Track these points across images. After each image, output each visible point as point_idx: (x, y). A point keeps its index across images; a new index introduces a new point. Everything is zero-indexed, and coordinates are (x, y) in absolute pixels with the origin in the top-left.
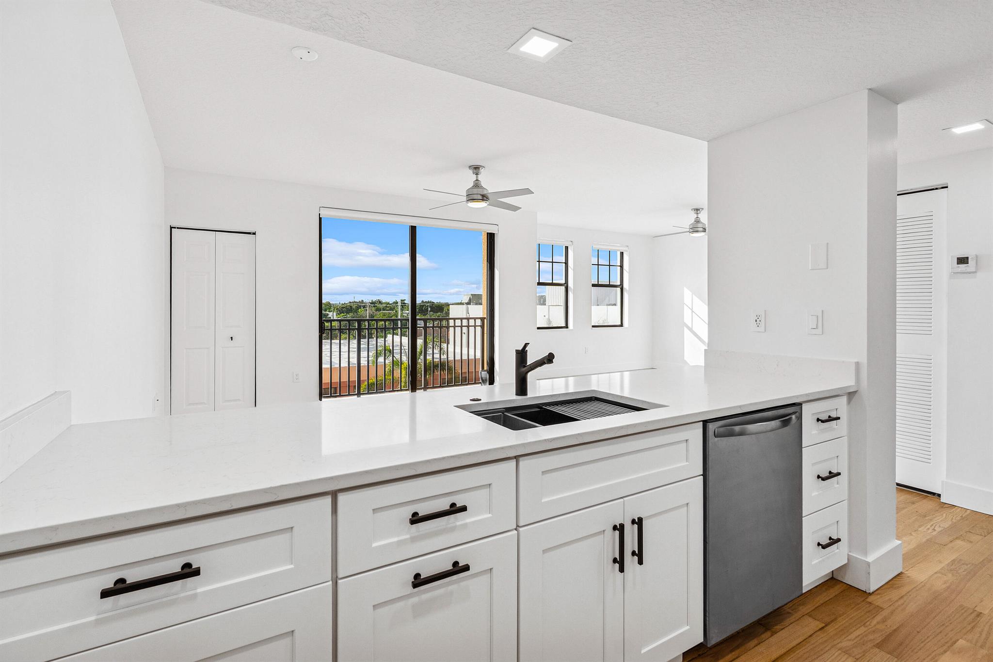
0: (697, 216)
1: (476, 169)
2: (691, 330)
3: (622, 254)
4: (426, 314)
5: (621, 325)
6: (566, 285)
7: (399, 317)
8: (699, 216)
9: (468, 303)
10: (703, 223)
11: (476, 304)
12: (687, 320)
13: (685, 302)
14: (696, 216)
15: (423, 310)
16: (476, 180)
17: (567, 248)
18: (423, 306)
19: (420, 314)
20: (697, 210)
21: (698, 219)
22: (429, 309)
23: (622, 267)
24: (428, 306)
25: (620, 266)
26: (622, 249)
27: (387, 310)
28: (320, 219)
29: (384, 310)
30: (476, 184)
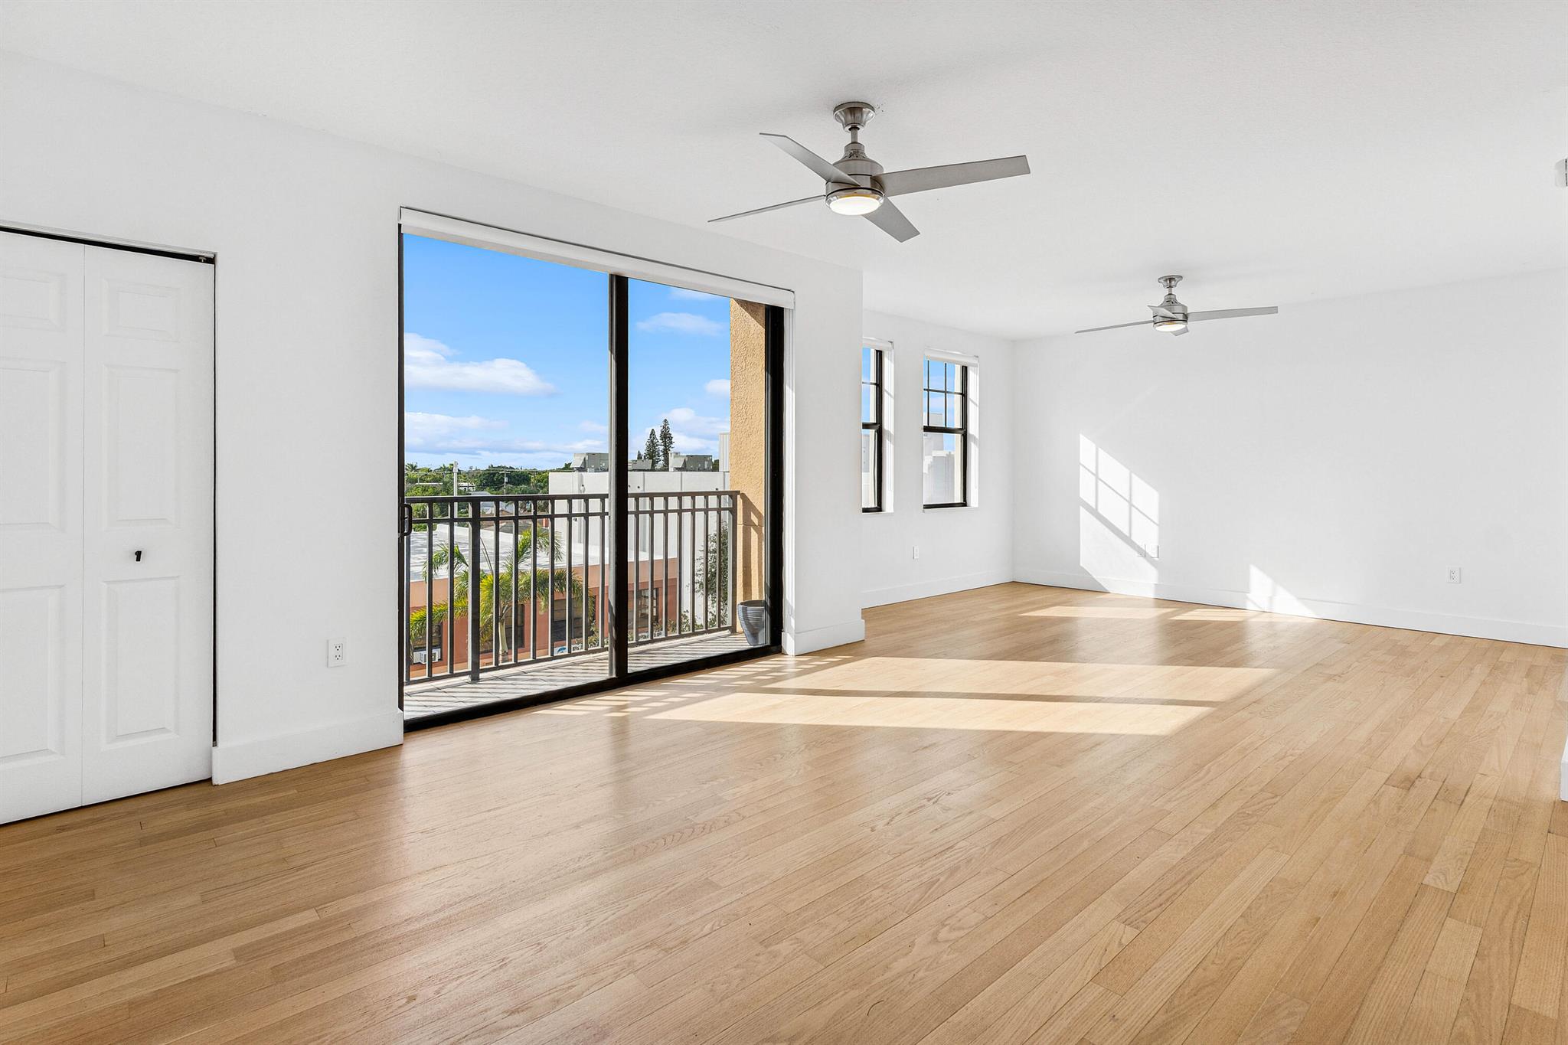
0: (1170, 291)
1: (853, 112)
2: (1094, 512)
3: (965, 370)
4: (499, 488)
5: (964, 504)
6: (877, 426)
7: (456, 495)
8: (1174, 291)
9: (582, 469)
10: (1183, 306)
11: (597, 470)
12: (1086, 493)
13: (1082, 462)
14: (1167, 291)
15: (493, 481)
16: (853, 143)
17: (879, 354)
18: (494, 474)
19: (488, 488)
20: (1171, 279)
21: (1172, 296)
22: (506, 480)
23: (964, 395)
24: (503, 474)
25: (960, 394)
26: (966, 361)
27: (427, 482)
28: (400, 235)
29: (422, 480)
30: (855, 152)
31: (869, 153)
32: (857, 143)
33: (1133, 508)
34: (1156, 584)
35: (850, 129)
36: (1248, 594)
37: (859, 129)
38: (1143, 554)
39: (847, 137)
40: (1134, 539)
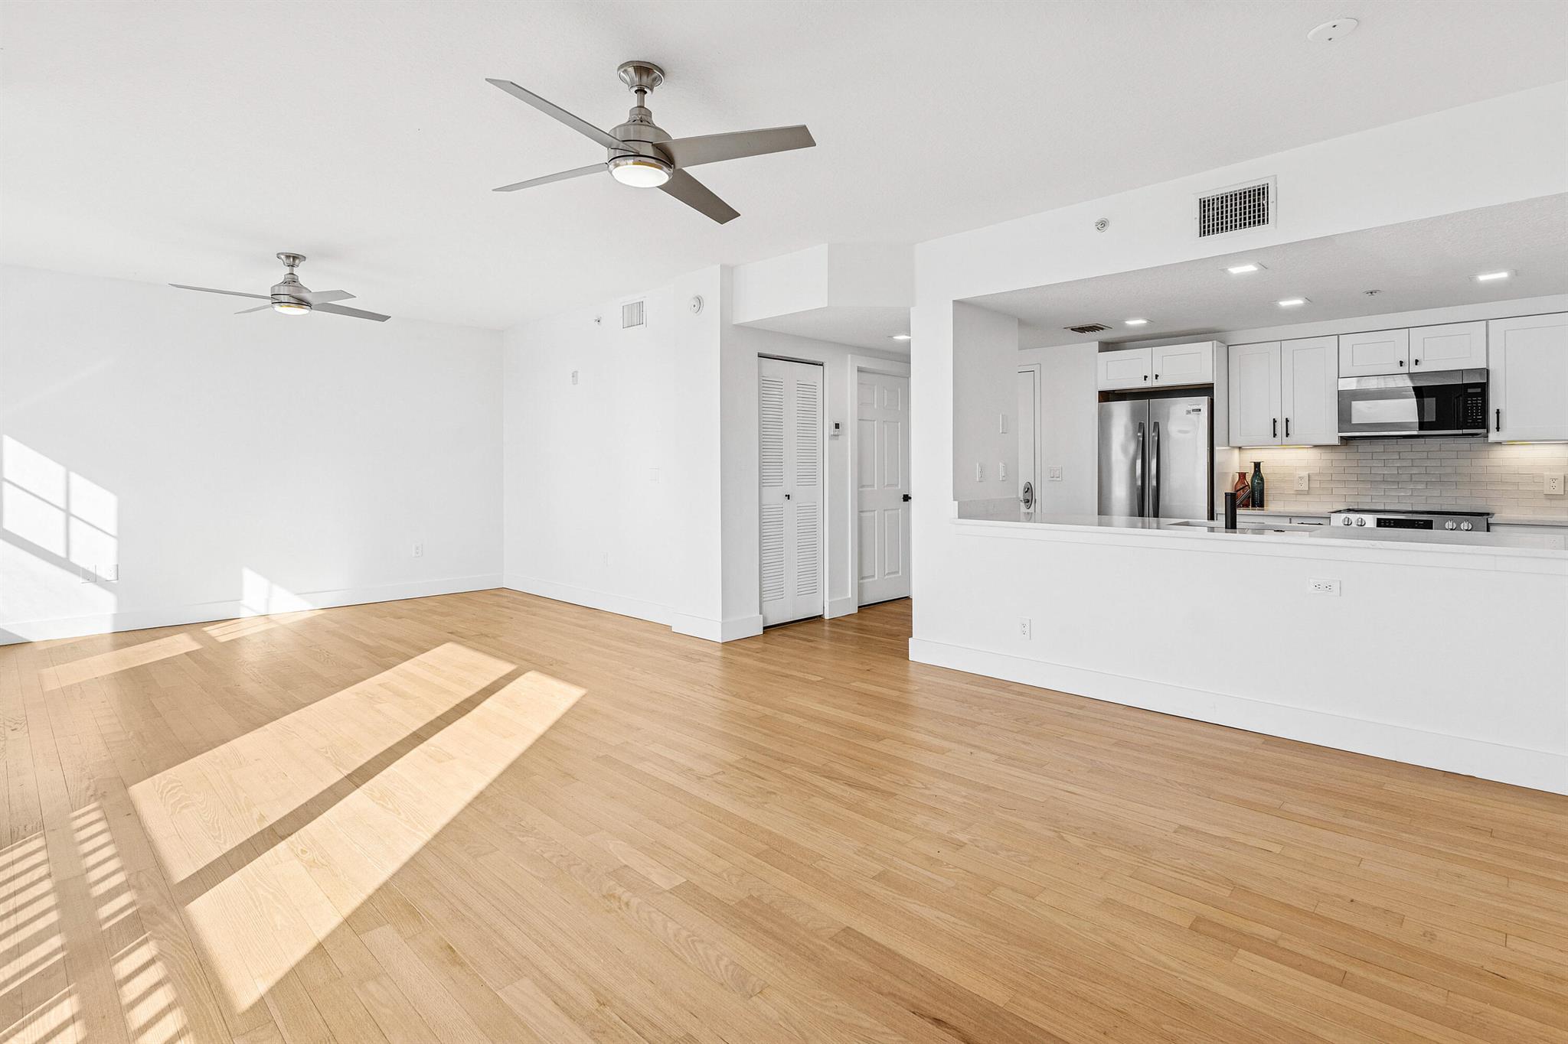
0: (292, 270)
8: (298, 271)
16: (640, 107)
20: (295, 257)
21: (293, 276)
30: (642, 117)
31: (656, 120)
32: (643, 107)
33: (72, 519)
34: (115, 615)
35: (636, 92)
36: (241, 601)
37: (646, 92)
38: (91, 577)
39: (633, 100)
40: (74, 559)
